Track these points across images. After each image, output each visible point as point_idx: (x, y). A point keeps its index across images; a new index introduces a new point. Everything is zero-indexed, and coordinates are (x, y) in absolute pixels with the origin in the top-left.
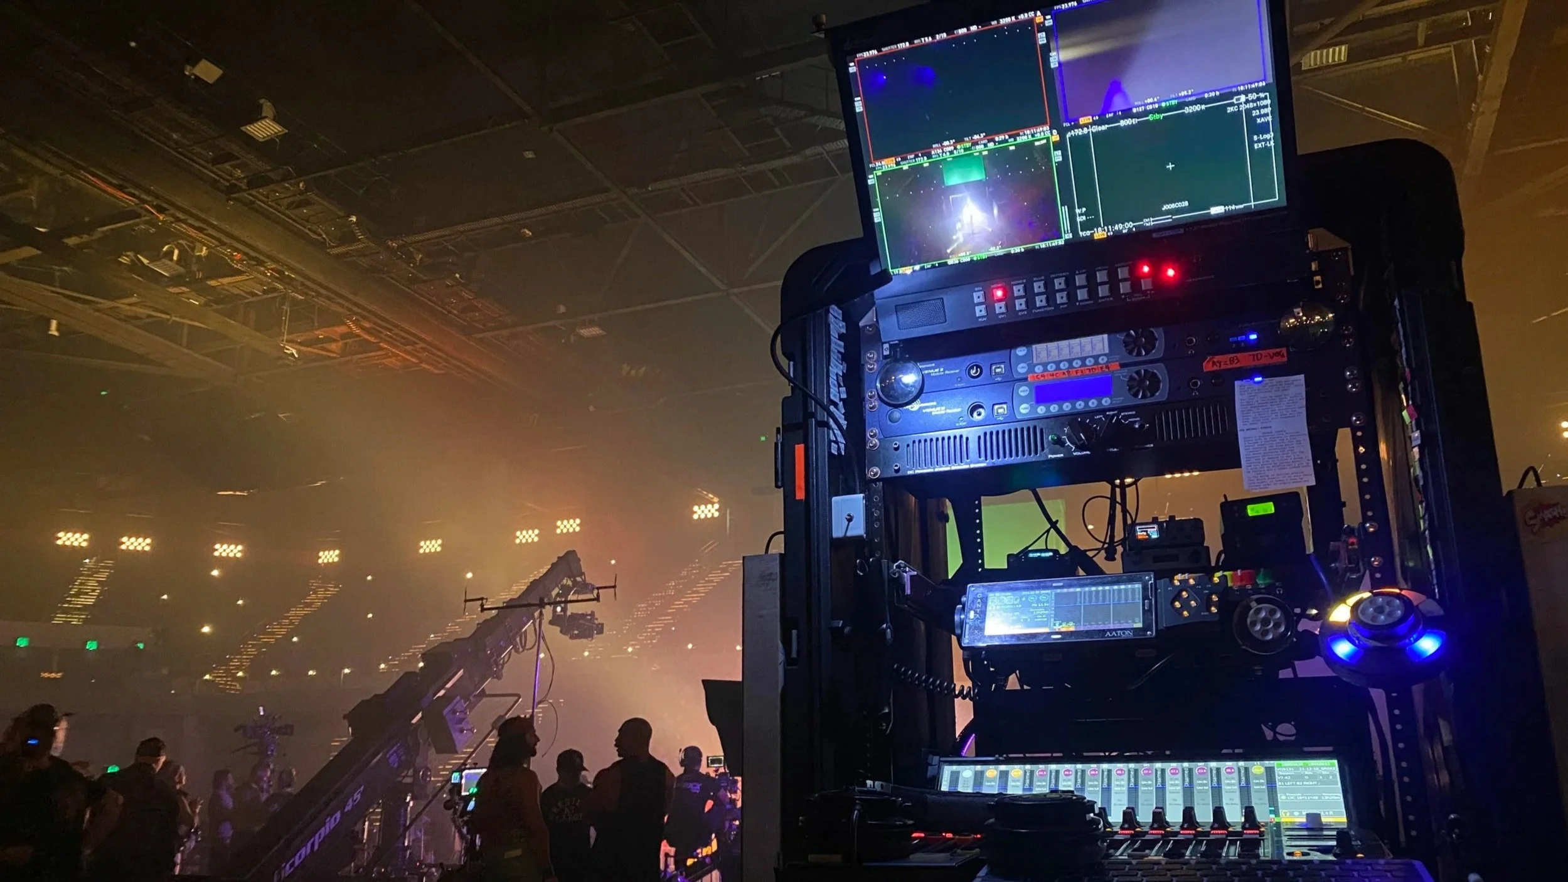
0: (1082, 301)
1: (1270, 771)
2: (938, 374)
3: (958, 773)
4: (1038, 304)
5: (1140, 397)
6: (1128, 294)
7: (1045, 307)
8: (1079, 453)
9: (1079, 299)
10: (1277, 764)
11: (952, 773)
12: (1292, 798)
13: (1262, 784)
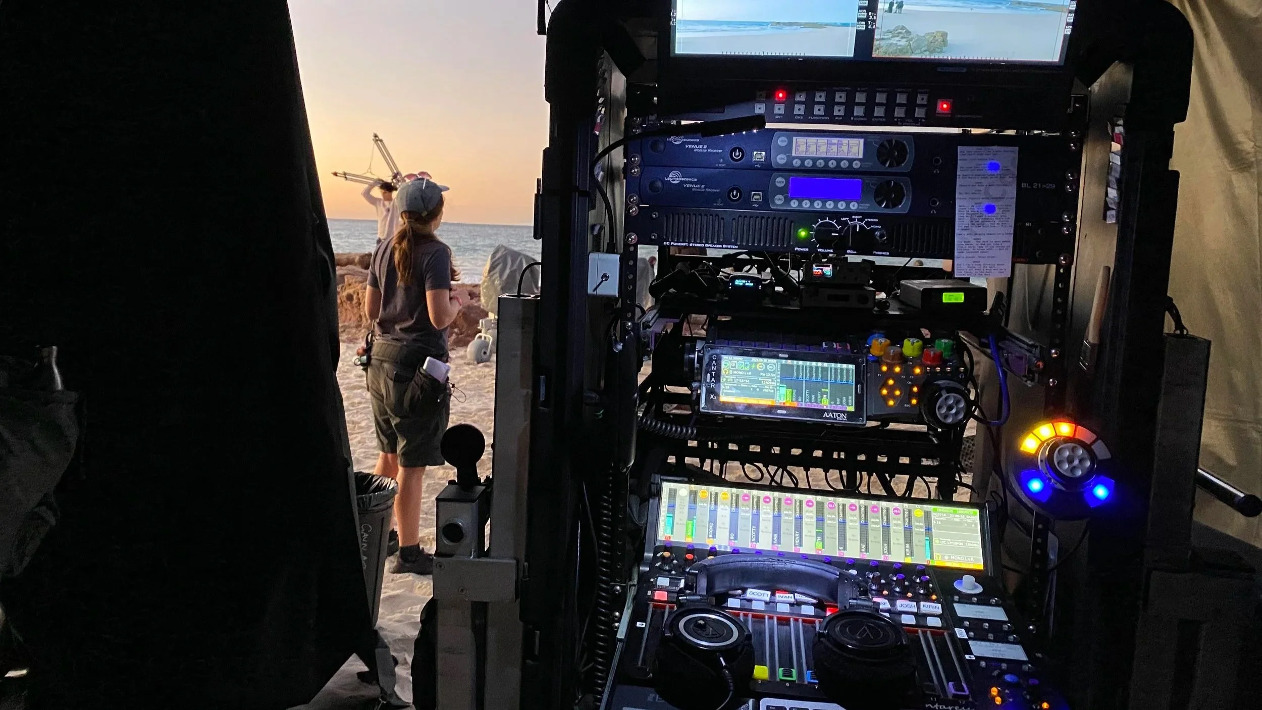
0: (858, 117)
1: (928, 515)
2: (701, 150)
3: (675, 491)
4: (816, 112)
5: (883, 206)
6: (901, 118)
7: (821, 116)
8: (823, 251)
9: (855, 115)
10: (934, 509)
11: (670, 490)
12: (944, 542)
13: (921, 527)
